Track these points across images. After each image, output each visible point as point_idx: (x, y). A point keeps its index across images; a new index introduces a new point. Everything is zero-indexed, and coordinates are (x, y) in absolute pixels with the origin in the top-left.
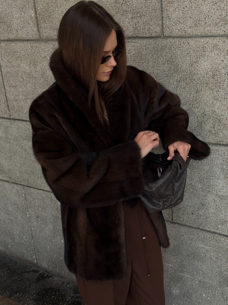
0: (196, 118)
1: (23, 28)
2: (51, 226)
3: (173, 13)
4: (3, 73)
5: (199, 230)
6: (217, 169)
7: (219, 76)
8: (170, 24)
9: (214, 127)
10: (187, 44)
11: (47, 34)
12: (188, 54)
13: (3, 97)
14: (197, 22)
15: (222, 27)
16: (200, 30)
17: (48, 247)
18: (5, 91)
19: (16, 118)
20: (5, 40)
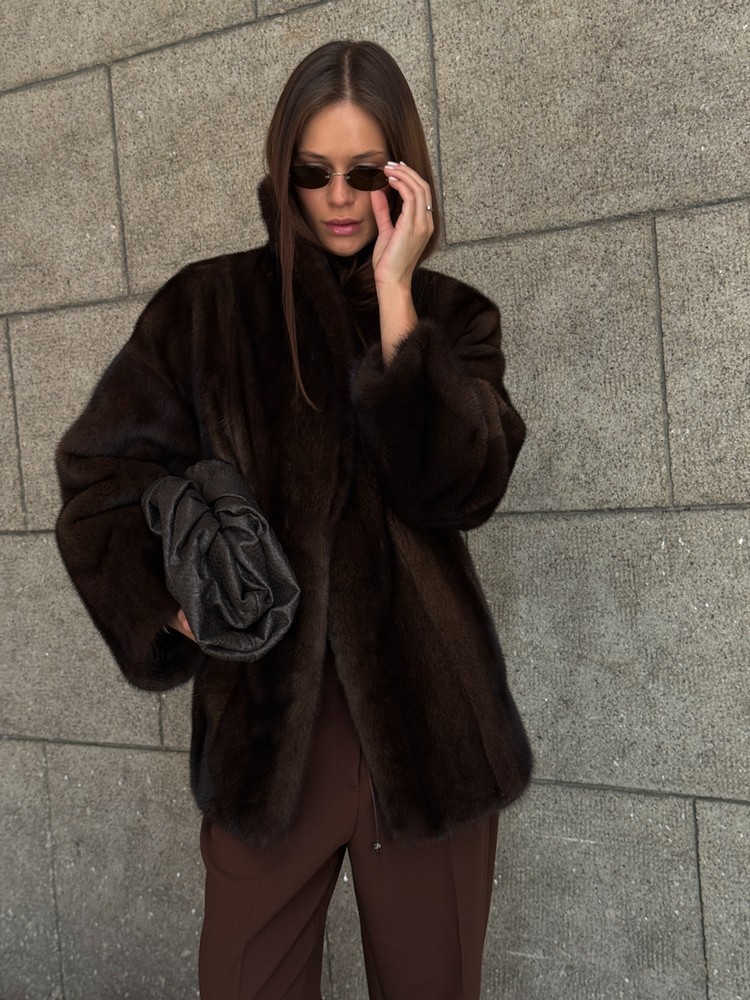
0: (535, 447)
1: (85, 271)
2: (118, 867)
3: (467, 185)
4: (19, 403)
5: (559, 788)
6: (600, 584)
7: (588, 327)
8: (462, 212)
9: (583, 466)
10: (505, 256)
11: (149, 279)
12: (507, 280)
13: (9, 471)
14: (526, 199)
15: (588, 204)
16: (535, 218)
17: (105, 945)
18: (20, 452)
19: (43, 528)
20: (32, 312)
